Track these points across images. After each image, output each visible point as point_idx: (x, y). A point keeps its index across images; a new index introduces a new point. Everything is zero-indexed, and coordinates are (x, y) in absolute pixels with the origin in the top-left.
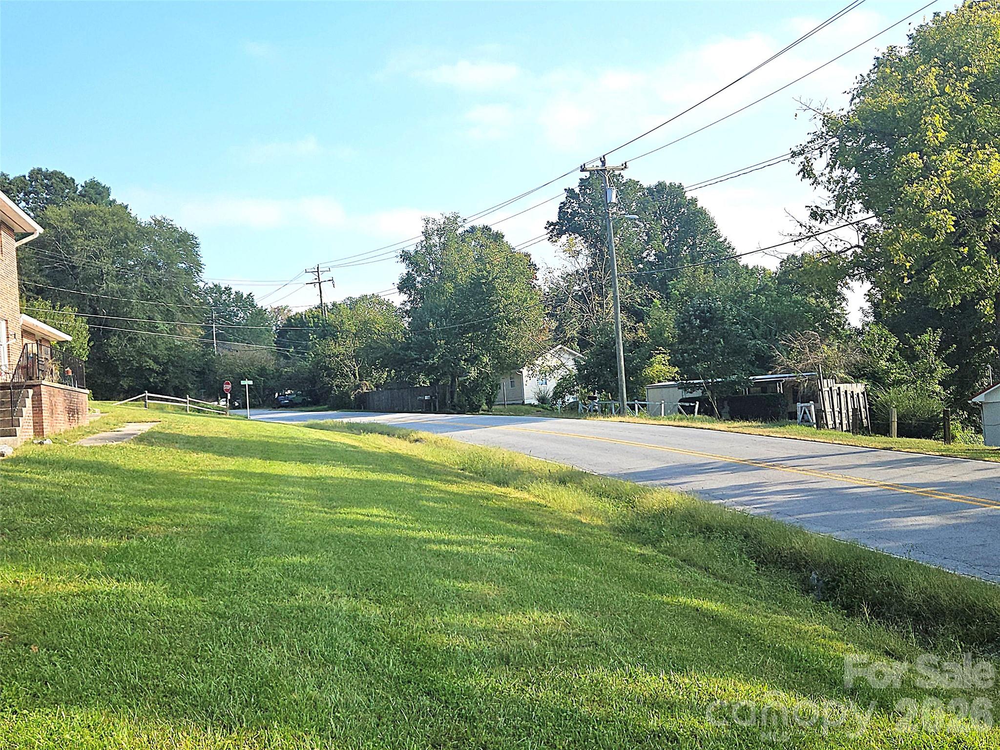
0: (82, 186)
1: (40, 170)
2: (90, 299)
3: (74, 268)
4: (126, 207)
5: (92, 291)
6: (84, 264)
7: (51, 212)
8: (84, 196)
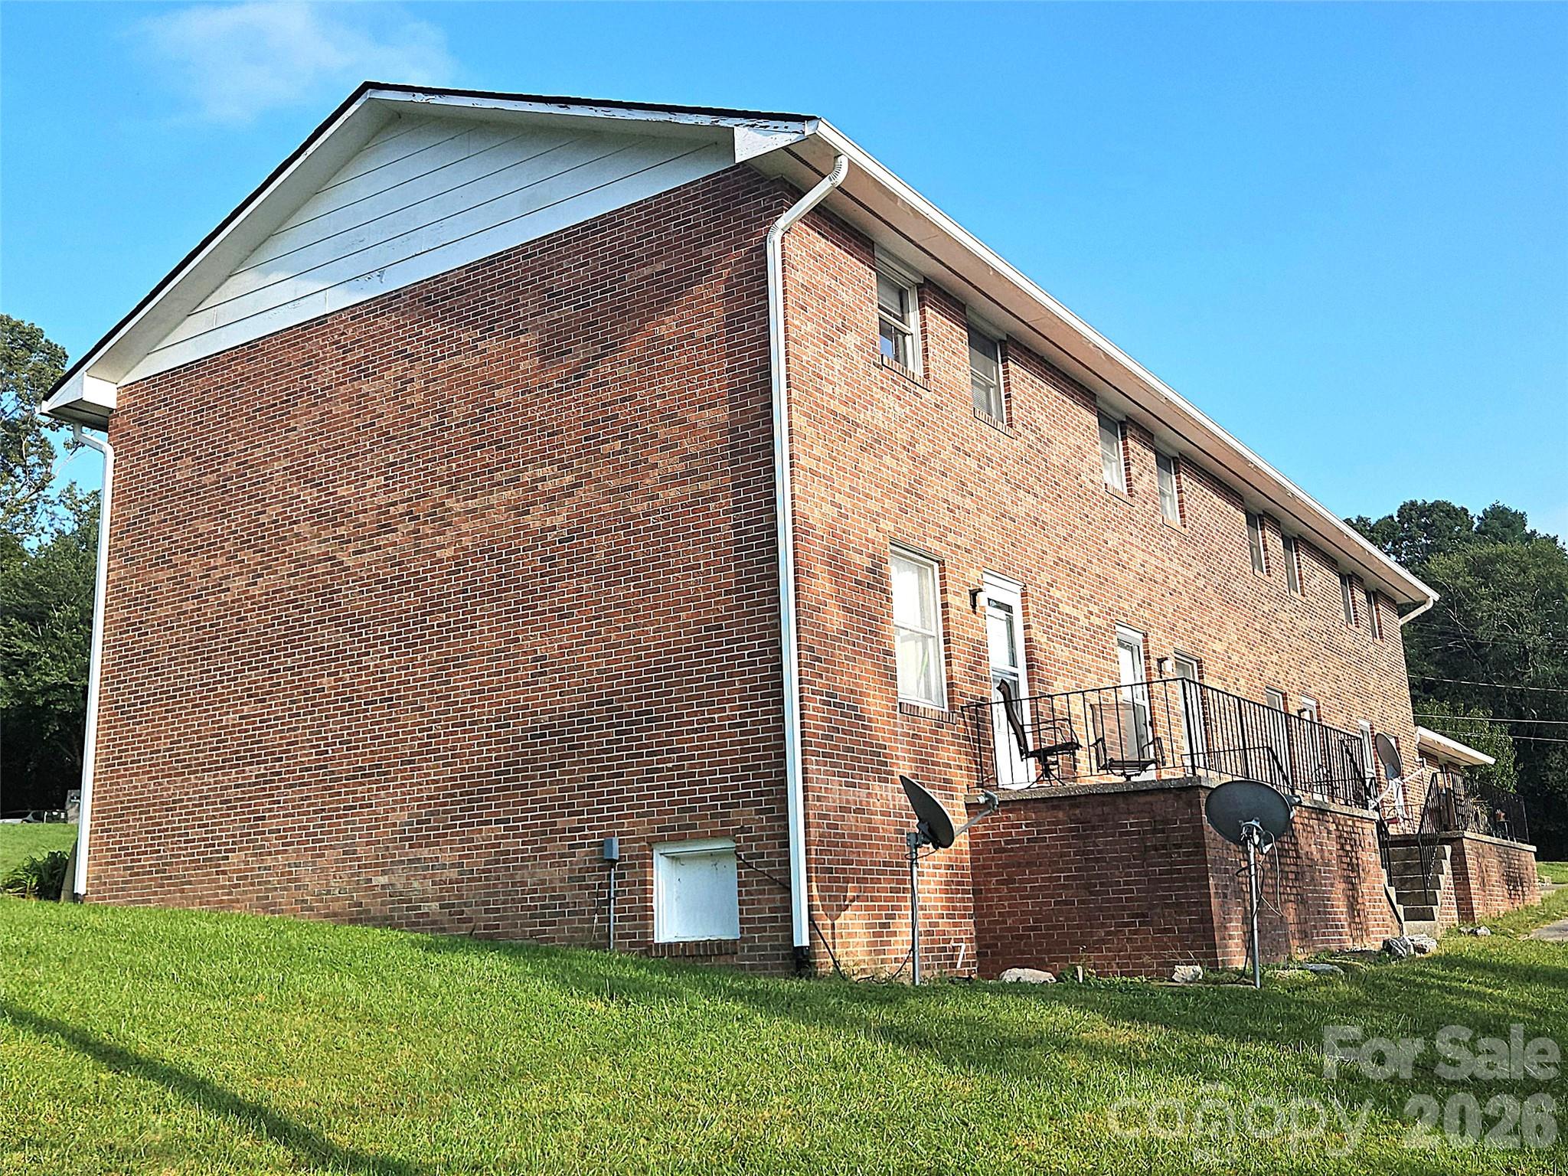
0: (1479, 518)
1: (1413, 504)
2: (1509, 694)
3: (1478, 646)
4: (1555, 540)
5: (1510, 680)
6: (1494, 640)
7: (1437, 564)
8: (1484, 533)
